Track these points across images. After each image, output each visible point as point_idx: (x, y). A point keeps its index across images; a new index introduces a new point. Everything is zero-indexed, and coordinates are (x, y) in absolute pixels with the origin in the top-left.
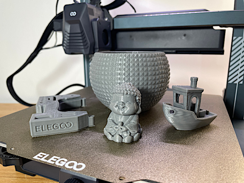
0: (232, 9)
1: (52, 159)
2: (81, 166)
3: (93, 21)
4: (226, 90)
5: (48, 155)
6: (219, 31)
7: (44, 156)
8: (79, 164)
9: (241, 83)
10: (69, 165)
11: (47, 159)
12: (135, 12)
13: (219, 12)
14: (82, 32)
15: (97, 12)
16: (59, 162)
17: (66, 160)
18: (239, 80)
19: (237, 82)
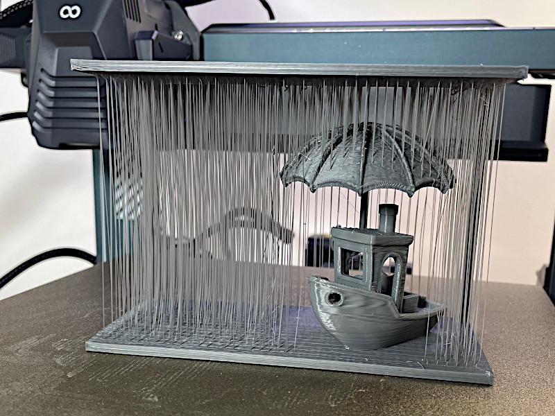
3: (138, 39)
4: (548, 270)
6: (533, 90)
12: (272, 17)
13: (534, 29)
15: (149, 10)
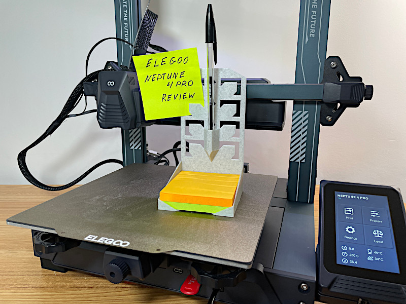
0: (293, 82)
1: (101, 239)
2: (126, 244)
3: (134, 91)
5: (97, 237)
7: (93, 237)
8: (124, 242)
9: (304, 161)
10: (116, 243)
11: (96, 239)
14: (122, 103)
16: (108, 241)
17: (113, 240)
18: (301, 158)
19: (298, 160)
